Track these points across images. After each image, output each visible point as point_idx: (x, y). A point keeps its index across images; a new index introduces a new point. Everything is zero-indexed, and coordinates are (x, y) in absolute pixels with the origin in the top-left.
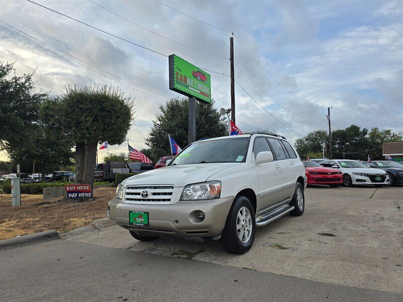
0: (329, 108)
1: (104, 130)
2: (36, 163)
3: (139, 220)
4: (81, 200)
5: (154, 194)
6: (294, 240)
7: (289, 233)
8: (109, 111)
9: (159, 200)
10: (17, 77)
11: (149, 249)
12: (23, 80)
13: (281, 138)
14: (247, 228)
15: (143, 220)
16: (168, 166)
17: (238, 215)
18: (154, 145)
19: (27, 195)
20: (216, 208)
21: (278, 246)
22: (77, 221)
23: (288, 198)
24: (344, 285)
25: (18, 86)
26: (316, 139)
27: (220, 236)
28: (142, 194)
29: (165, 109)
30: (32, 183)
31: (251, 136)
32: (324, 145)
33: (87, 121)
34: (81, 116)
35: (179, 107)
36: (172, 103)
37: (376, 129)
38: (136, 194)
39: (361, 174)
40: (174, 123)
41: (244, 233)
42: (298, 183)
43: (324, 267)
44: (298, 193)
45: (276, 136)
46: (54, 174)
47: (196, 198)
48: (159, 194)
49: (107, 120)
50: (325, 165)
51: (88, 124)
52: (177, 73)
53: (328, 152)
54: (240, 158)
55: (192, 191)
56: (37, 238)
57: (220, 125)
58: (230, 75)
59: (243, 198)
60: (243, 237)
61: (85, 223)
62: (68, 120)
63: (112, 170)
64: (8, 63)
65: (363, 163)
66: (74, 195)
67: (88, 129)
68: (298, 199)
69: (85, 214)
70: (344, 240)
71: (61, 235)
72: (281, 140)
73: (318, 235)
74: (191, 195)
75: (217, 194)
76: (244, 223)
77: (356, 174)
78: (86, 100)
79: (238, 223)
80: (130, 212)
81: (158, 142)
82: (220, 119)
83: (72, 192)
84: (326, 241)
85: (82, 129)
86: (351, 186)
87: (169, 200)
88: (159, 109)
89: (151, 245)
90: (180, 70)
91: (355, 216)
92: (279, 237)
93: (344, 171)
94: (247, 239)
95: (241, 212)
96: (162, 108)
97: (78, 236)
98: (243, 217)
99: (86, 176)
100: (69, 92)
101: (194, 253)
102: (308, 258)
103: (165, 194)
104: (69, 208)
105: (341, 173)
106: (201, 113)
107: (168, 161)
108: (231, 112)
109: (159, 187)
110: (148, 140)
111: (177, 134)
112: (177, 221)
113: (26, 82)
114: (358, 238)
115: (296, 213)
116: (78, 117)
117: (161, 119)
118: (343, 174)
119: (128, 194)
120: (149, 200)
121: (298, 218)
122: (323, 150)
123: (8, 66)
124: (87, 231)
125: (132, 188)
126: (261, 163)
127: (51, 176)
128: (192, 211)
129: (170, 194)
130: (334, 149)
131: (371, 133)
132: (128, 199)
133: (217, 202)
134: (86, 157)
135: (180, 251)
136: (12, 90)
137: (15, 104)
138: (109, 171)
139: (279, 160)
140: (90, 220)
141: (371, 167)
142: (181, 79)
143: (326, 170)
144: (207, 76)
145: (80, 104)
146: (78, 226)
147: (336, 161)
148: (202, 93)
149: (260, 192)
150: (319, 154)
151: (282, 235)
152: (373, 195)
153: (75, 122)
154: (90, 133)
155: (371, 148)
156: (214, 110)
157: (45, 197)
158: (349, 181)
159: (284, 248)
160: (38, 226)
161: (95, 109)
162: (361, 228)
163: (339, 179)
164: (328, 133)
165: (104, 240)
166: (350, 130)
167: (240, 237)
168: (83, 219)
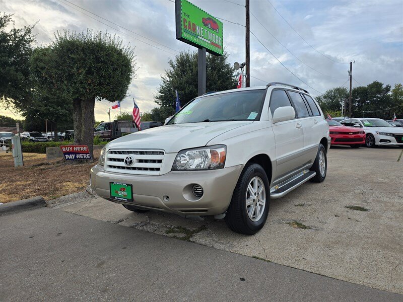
0: (351, 63)
1: (100, 84)
2: (48, 121)
3: (121, 194)
4: (81, 161)
5: (141, 161)
6: (316, 215)
7: (310, 205)
8: (103, 62)
9: (146, 169)
10: (17, 28)
11: (141, 223)
12: (23, 33)
13: (304, 92)
14: (260, 203)
15: (126, 193)
16: (167, 124)
17: (249, 187)
18: (163, 103)
19: (36, 154)
20: (218, 181)
21: (298, 224)
22: (70, 186)
23: (309, 162)
24: (394, 291)
25: (17, 39)
26: (335, 97)
27: (224, 215)
28: (126, 161)
29: (175, 63)
30: (44, 142)
31: (267, 88)
32: (342, 103)
33: (80, 74)
34: (72, 68)
35: (189, 62)
36: (182, 57)
37: (400, 85)
38: (119, 160)
39: (386, 134)
40: (184, 79)
41: (256, 209)
42: (321, 145)
43: (361, 259)
44: (321, 157)
45: (297, 88)
46: (67, 132)
47: (193, 167)
48: (146, 161)
49: (103, 72)
50: (346, 124)
51: (81, 77)
52: (185, 20)
53: (347, 110)
54: (253, 115)
55: (187, 158)
56: (19, 206)
57: (233, 82)
58: (245, 25)
59: (256, 166)
60: (254, 214)
61: (79, 188)
62: (59, 72)
63: (120, 129)
64: (6, 14)
65: (388, 122)
66: (71, 157)
67: (81, 83)
68: (320, 163)
69: (81, 178)
70: (380, 216)
71: (49, 202)
72: (303, 94)
73: (346, 209)
74: (186, 164)
75: (221, 161)
76: (255, 197)
77: (380, 133)
78: (77, 48)
79: (248, 197)
80: (110, 183)
81: (167, 100)
82: (234, 74)
83: (69, 153)
84: (357, 218)
85: (75, 83)
86: (374, 146)
87: (158, 169)
88: (169, 64)
89: (145, 218)
90: (188, 16)
91: (385, 183)
92: (298, 210)
93: (367, 130)
94: (259, 216)
95: (252, 184)
96: (171, 63)
97: (69, 204)
98: (255, 190)
99: (84, 136)
100: (59, 40)
101: (194, 231)
102: (337, 243)
103: (154, 161)
104: (66, 170)
105: (364, 132)
106: (214, 68)
107: (168, 120)
108: (245, 67)
109: (147, 153)
110: (157, 98)
111: (187, 91)
112: (168, 197)
113: (25, 35)
114: (398, 214)
115: (318, 179)
116: (69, 69)
117: (170, 75)
118: (366, 133)
119: (111, 159)
120: (134, 169)
121: (319, 185)
122: (342, 108)
123: (6, 17)
124: (79, 197)
125: (115, 153)
126: (280, 121)
127: (64, 134)
128: (188, 184)
129: (160, 161)
130: (354, 107)
131: (394, 90)
132: (110, 166)
133: (220, 173)
134: (83, 115)
135: (178, 228)
136: (11, 43)
137: (15, 58)
138: (117, 130)
139: (300, 118)
140: (84, 185)
141: (397, 126)
142: (190, 28)
143: (347, 130)
144: (219, 24)
145: (71, 53)
146: (70, 191)
147: (359, 119)
148: (212, 43)
149: (277, 158)
150: (338, 112)
151: (302, 208)
152: (400, 157)
153: (67, 74)
154: (84, 88)
155: (393, 106)
156: (227, 65)
157: (48, 157)
158: (372, 141)
159: (305, 227)
160: (27, 191)
161: (89, 59)
162: (397, 200)
163: (361, 139)
164: (348, 90)
165: (94, 209)
166: (371, 86)
167: (251, 215)
168: (76, 184)
